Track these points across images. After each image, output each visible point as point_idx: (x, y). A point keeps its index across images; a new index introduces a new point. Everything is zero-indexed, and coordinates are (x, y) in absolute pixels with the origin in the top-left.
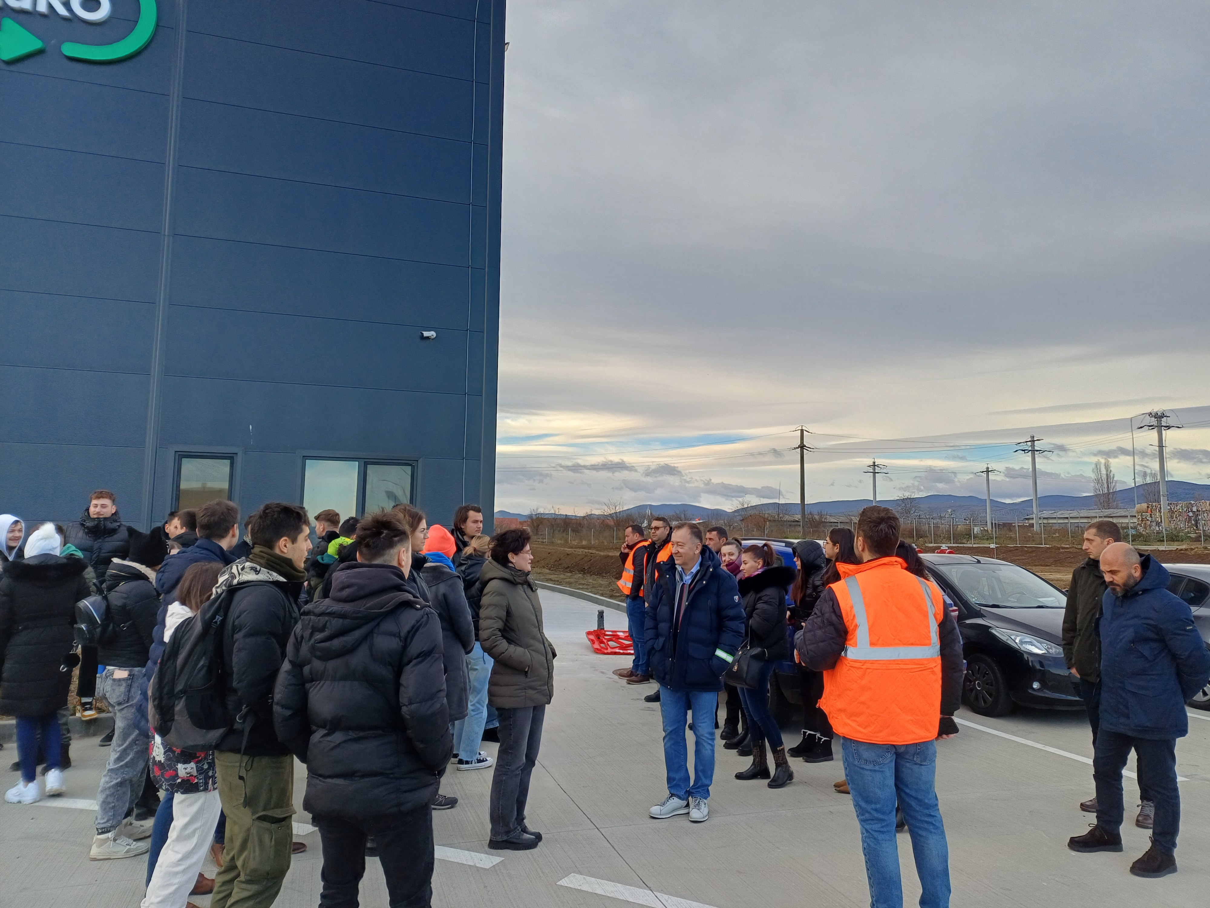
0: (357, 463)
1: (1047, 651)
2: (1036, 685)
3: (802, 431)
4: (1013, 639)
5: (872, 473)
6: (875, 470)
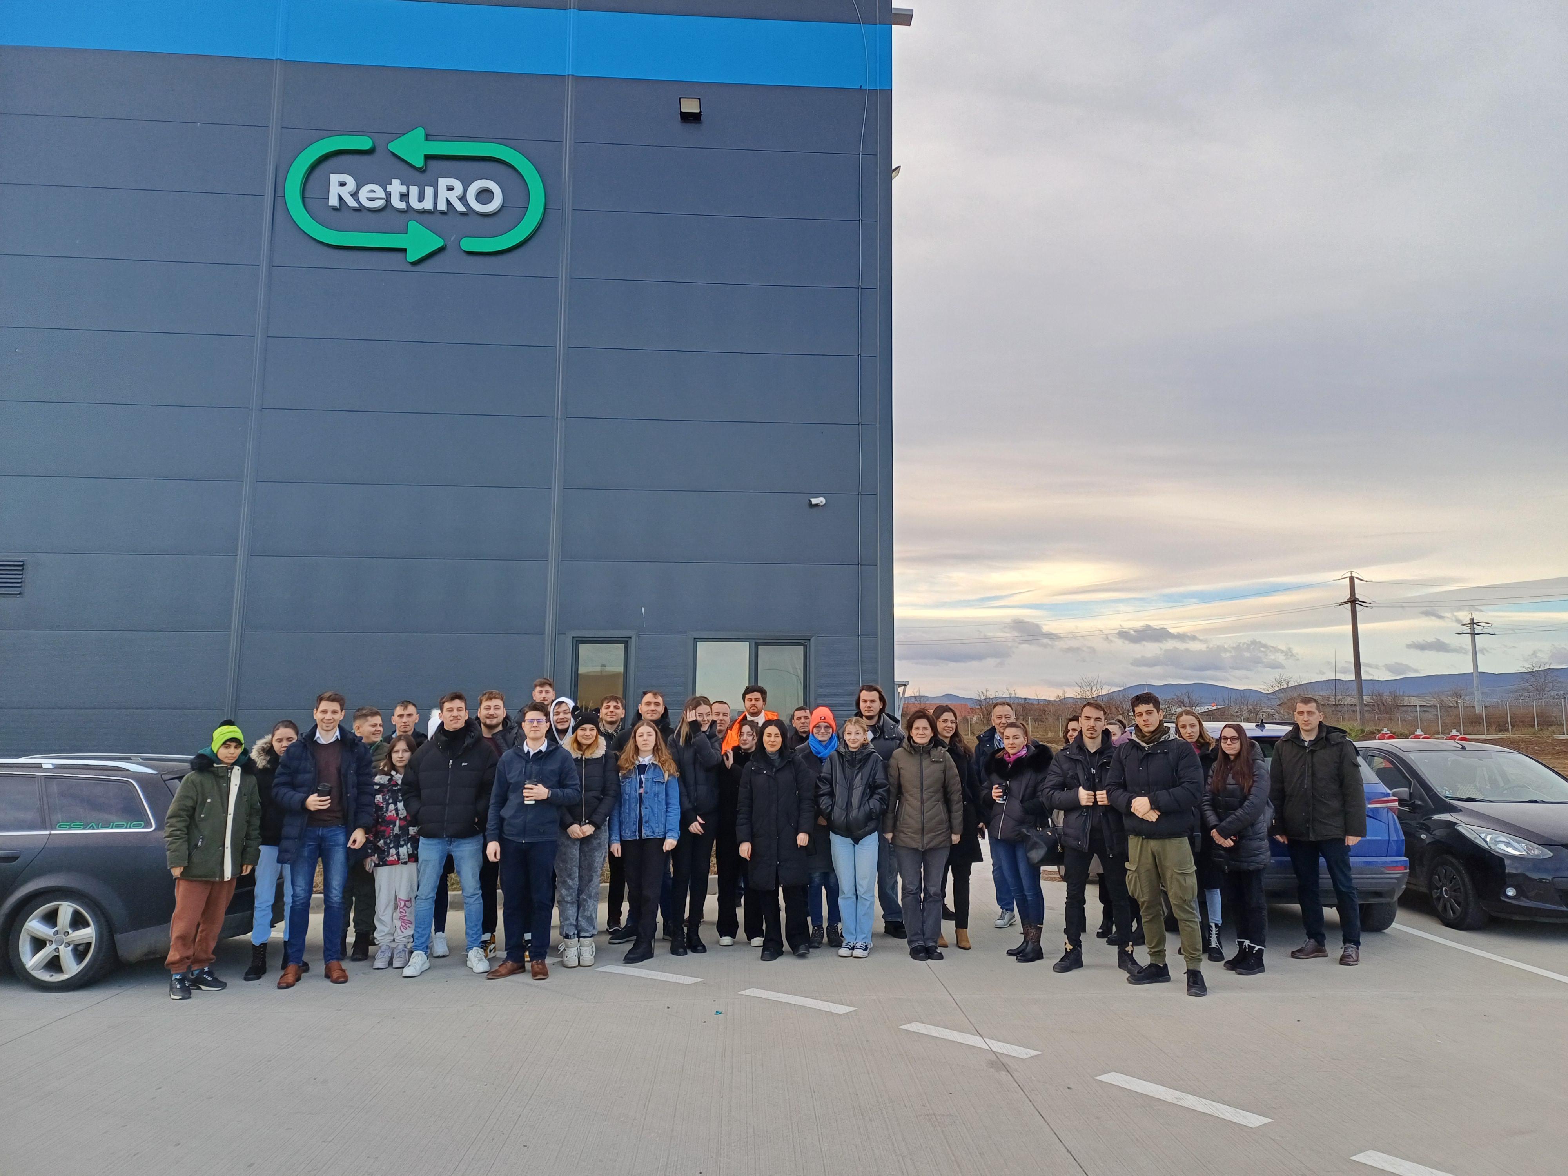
0: (748, 643)
1: (1528, 853)
2: (1511, 892)
3: (1352, 579)
4: (1483, 838)
5: (1470, 635)
6: (1474, 631)
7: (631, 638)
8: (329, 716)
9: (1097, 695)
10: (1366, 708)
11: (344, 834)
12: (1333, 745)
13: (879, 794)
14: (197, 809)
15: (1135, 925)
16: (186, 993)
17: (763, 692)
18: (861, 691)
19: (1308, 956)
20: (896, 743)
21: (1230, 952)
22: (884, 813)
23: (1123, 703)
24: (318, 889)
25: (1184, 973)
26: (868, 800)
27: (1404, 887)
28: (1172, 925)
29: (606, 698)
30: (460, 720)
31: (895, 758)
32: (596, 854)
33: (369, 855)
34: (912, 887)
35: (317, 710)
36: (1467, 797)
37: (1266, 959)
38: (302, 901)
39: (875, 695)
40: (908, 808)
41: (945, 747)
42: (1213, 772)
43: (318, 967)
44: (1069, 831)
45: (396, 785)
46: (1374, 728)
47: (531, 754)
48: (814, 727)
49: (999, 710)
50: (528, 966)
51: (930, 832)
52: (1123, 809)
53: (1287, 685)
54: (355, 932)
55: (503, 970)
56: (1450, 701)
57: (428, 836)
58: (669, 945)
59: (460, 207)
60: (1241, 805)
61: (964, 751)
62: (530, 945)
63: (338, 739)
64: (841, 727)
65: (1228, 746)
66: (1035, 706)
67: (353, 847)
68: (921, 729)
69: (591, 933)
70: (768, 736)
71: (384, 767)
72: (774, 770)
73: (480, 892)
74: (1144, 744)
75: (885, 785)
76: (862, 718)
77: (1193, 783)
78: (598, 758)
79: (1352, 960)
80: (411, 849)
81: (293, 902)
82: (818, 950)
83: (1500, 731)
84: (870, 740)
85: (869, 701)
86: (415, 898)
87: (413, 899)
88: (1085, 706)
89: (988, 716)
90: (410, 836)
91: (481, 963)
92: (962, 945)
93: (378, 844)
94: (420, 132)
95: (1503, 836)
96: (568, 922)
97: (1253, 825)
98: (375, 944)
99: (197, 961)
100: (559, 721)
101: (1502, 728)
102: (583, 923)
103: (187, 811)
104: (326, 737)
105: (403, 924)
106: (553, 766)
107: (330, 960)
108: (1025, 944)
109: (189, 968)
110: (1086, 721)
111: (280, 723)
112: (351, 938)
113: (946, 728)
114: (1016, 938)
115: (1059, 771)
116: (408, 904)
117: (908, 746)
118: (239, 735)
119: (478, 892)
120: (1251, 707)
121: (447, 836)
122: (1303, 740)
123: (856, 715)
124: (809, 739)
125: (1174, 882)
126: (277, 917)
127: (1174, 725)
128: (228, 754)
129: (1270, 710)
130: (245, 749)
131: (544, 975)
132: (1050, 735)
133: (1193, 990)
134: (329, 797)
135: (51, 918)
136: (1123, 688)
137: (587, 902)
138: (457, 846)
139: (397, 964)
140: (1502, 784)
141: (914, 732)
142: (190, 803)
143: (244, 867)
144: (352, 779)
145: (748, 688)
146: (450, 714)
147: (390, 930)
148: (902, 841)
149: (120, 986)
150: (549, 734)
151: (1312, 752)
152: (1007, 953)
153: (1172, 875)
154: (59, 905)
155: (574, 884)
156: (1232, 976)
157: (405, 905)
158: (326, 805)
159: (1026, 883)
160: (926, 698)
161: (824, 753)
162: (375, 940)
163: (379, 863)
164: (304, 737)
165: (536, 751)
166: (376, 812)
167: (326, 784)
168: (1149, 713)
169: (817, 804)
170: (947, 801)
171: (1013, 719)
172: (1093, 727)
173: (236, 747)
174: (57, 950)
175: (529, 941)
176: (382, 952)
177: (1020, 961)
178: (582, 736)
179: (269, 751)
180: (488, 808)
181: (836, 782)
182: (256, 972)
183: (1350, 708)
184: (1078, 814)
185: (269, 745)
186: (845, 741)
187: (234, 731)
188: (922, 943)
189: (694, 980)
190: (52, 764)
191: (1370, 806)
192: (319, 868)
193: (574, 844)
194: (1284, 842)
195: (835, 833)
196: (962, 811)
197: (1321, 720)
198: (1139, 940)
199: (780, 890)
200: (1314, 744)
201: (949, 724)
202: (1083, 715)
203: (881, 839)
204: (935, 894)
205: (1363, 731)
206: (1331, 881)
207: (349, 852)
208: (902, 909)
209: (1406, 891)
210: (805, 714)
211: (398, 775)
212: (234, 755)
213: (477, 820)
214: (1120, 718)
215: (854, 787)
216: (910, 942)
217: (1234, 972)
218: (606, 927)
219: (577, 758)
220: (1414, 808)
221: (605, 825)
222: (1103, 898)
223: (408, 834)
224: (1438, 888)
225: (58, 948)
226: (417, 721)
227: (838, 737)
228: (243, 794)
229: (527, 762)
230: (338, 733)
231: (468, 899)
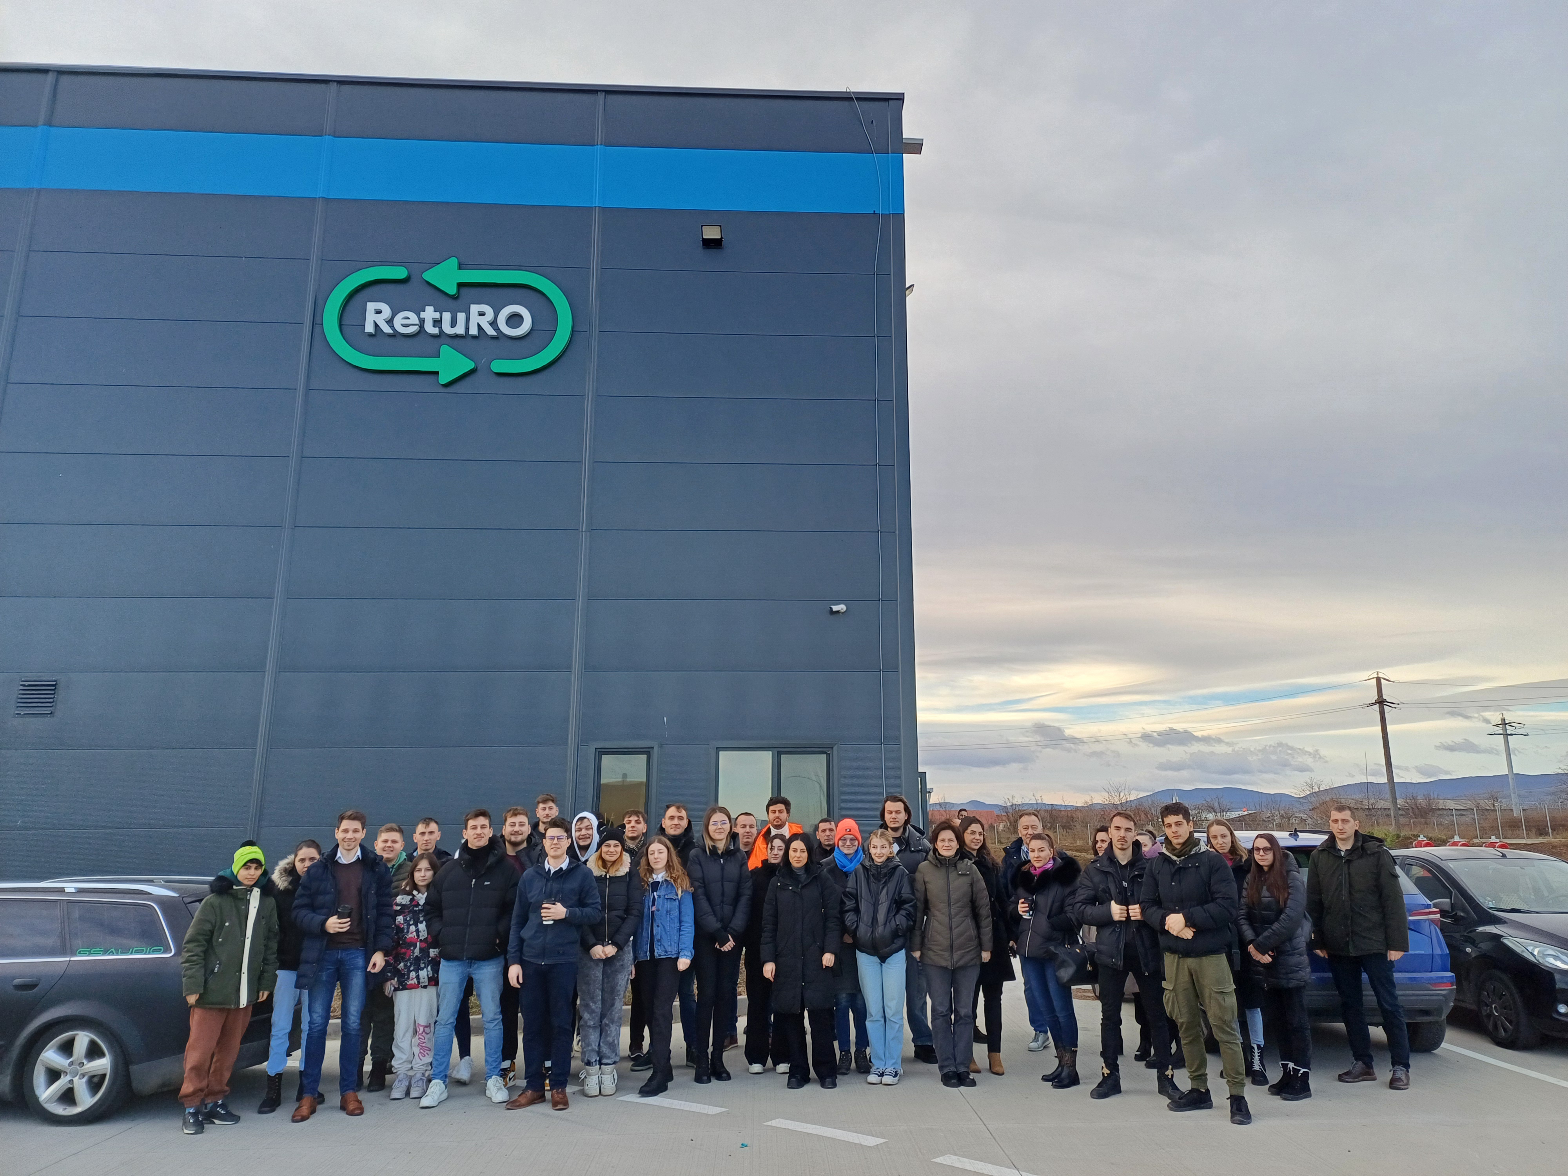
0: (771, 752)
2: (1562, 1008)
3: (1378, 680)
4: (1530, 951)
5: (1502, 736)
6: (1506, 731)
7: (653, 748)
8: (350, 835)
9: (1125, 801)
10: (1401, 812)
11: (363, 956)
12: (1370, 855)
13: (905, 909)
14: (215, 934)
15: (1174, 1046)
16: (199, 1127)
17: (787, 803)
18: (886, 802)
19: (1356, 1080)
20: (922, 855)
21: (1274, 1075)
22: (911, 930)
23: (1153, 809)
24: (335, 1014)
25: (1228, 1099)
26: (894, 916)
27: (1452, 1004)
28: (1213, 1047)
29: (627, 813)
30: (483, 837)
31: (920, 872)
32: (619, 976)
33: (388, 979)
34: (942, 1009)
35: (338, 829)
36: (1511, 908)
37: (1312, 1083)
38: (319, 1028)
39: (900, 806)
40: (936, 924)
41: (971, 860)
42: (1248, 884)
43: (334, 1098)
44: (1103, 948)
45: (418, 905)
46: (1410, 833)
47: (552, 872)
48: (840, 839)
49: (1025, 821)
50: (548, 1095)
51: (959, 949)
52: (1157, 926)
53: (1319, 789)
54: (372, 1059)
55: (523, 1100)
56: (1486, 804)
57: (449, 958)
58: (692, 1073)
59: (490, 331)
60: (1277, 919)
61: (993, 864)
62: (550, 1072)
63: (359, 858)
64: (867, 839)
65: (1261, 858)
66: (1063, 813)
67: (373, 971)
68: (947, 840)
69: (613, 1060)
70: (794, 851)
71: (406, 887)
72: (800, 886)
73: (500, 1017)
74: (1175, 858)
75: (912, 900)
76: (887, 830)
77: (1227, 898)
78: (622, 876)
79: (1401, 1083)
80: (431, 972)
81: (309, 1030)
82: (846, 1076)
83: (1541, 834)
84: (896, 853)
85: (895, 813)
86: (435, 1023)
87: (432, 1025)
88: (1114, 816)
89: (1014, 825)
90: (430, 959)
91: (500, 1092)
92: (995, 1070)
93: (398, 967)
94: (454, 261)
95: (1551, 949)
96: (590, 1048)
97: (1290, 939)
98: (392, 1073)
99: (212, 1093)
100: (581, 837)
101: (1542, 831)
102: (605, 1050)
103: (206, 935)
104: (347, 856)
105: (421, 1051)
106: (573, 884)
107: (346, 1090)
108: (1060, 1069)
109: (203, 1100)
110: (1116, 831)
111: (302, 842)
112: (368, 1067)
113: (974, 841)
114: (1050, 1062)
115: (1090, 884)
116: (427, 1030)
117: (933, 859)
118: (260, 856)
119: (498, 1017)
120: (1282, 812)
121: (468, 959)
122: (1339, 849)
123: (881, 827)
124: (835, 853)
125: (1213, 1001)
126: (293, 1045)
127: (1205, 835)
128: (247, 876)
129: (1302, 815)
130: (265, 870)
131: (565, 1105)
132: (1079, 843)
133: (1238, 1118)
134: (349, 919)
135: (67, 1048)
136: (1151, 793)
137: (610, 1028)
138: (478, 968)
139: (414, 1093)
140: (1546, 894)
141: (939, 844)
142: (208, 927)
143: (261, 994)
144: (373, 900)
145: (771, 799)
146: (474, 831)
147: (408, 1058)
148: (931, 959)
149: (133, 1121)
150: (571, 851)
151: (1349, 862)
152: (1042, 1079)
153: (1211, 994)
154: (77, 1034)
155: (597, 1007)
156: (1277, 1101)
157: (424, 1031)
158: (345, 928)
159: (1057, 1004)
160: (952, 805)
161: (850, 867)
162: (393, 1069)
163: (399, 987)
164: (325, 856)
165: (557, 869)
166: (397, 934)
167: (346, 906)
168: (1178, 824)
169: (843, 922)
170: (976, 916)
171: (1039, 830)
172: (1124, 837)
173: (256, 868)
174: (71, 1081)
175: (549, 1069)
176: (400, 1081)
177: (1055, 1087)
178: (607, 853)
179: (291, 871)
180: (510, 929)
181: (861, 896)
182: (270, 1104)
183: (1385, 813)
184: (1111, 930)
185: (291, 865)
186: (870, 854)
187: (255, 852)
188: (953, 1069)
189: (718, 1110)
190: (75, 888)
191: (1410, 918)
192: (337, 992)
193: (597, 965)
194: (1324, 957)
195: (862, 951)
196: (991, 927)
197: (1357, 828)
198: (1179, 1063)
199: (806, 1013)
200: (1350, 854)
201: (977, 836)
202: (1113, 826)
203: (909, 958)
204: (966, 1016)
205: (1398, 836)
206: (1375, 998)
207: (368, 976)
208: (933, 1033)
209: (1455, 1008)
210: (829, 827)
211: (420, 895)
212: (254, 877)
213: (498, 941)
214: (1151, 828)
215: (880, 902)
216: (941, 1068)
217: (1279, 1097)
218: (628, 1053)
219: (601, 876)
220: (1457, 920)
221: (629, 946)
222: (1139, 1018)
223: (429, 957)
224: (1487, 1005)
225: (72, 1080)
226: (438, 839)
227: (863, 850)
228: (261, 917)
229: (547, 880)
230: (359, 853)
231: (488, 1024)
